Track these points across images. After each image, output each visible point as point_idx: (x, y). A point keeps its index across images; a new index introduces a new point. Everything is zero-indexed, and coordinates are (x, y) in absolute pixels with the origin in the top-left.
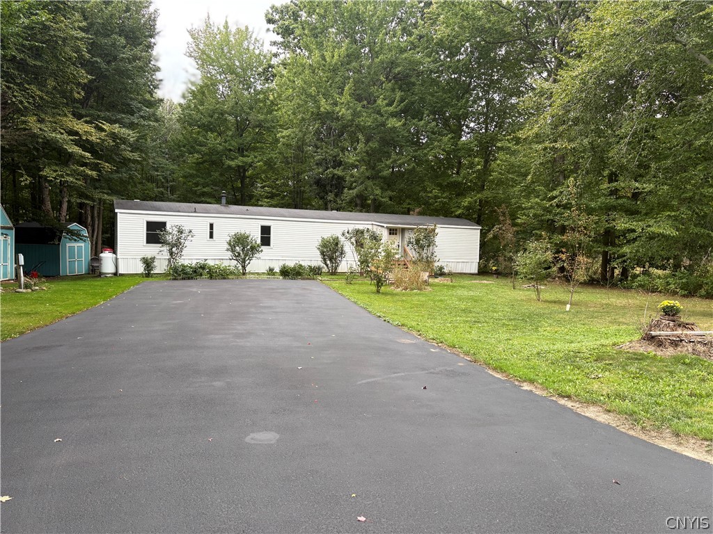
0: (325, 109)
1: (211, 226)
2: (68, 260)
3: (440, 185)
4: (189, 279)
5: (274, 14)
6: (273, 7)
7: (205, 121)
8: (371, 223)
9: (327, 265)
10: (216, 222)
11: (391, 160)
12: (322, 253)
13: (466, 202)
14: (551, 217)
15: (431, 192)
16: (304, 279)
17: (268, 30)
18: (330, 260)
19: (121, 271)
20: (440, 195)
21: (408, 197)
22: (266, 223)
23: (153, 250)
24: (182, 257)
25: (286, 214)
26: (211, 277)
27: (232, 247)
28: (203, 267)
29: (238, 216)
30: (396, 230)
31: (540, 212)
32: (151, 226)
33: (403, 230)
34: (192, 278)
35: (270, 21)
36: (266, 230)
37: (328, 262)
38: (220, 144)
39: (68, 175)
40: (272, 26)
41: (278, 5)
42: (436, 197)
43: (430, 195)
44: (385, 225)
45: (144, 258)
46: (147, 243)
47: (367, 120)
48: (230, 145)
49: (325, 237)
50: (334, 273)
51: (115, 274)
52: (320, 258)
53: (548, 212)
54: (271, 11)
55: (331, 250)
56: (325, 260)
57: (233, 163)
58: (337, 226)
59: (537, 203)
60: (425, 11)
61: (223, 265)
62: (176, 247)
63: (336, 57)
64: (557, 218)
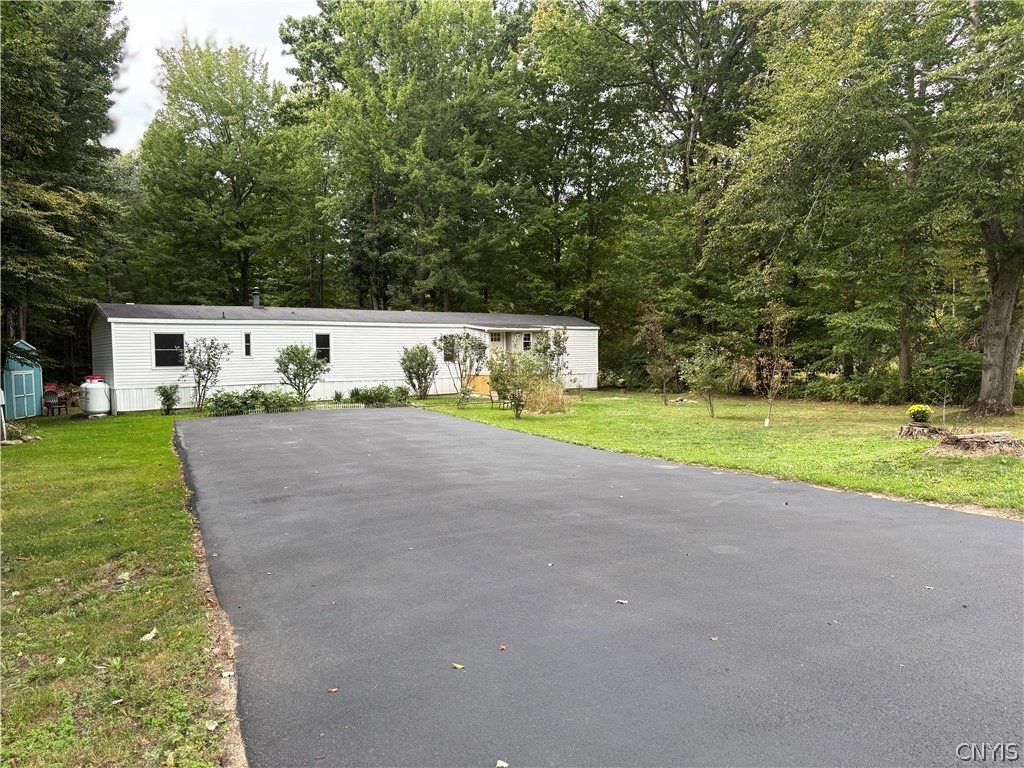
0: (390, 169)
1: (248, 337)
2: (14, 396)
3: (539, 272)
4: (236, 414)
5: (291, 30)
6: (289, 20)
7: (190, 182)
8: (462, 325)
9: (414, 386)
10: (254, 332)
11: (479, 240)
12: (408, 370)
13: (578, 293)
14: (698, 312)
15: (532, 281)
16: (393, 406)
17: (284, 53)
18: (418, 379)
19: (121, 407)
20: (543, 285)
21: (498, 287)
22: (323, 331)
23: (169, 376)
24: (218, 384)
25: (348, 317)
26: (268, 410)
27: (283, 367)
28: (255, 396)
29: (285, 322)
30: (499, 334)
31: (684, 306)
32: (161, 340)
33: (508, 335)
34: (241, 413)
35: (287, 40)
36: (323, 341)
37: (415, 381)
38: (215, 217)
39: (43, 269)
40: (288, 47)
41: (298, 17)
42: (538, 288)
43: (530, 286)
44: (486, 329)
45: (160, 388)
46: (158, 364)
47: (445, 184)
48: (229, 218)
49: (409, 348)
50: (423, 396)
51: (109, 413)
52: (403, 375)
53: (693, 305)
54: (286, 26)
55: (418, 366)
56: (410, 378)
57: (236, 245)
58: (424, 331)
59: (678, 295)
60: (519, 39)
61: (283, 392)
62: (206, 369)
63: (400, 97)
64: (705, 312)
